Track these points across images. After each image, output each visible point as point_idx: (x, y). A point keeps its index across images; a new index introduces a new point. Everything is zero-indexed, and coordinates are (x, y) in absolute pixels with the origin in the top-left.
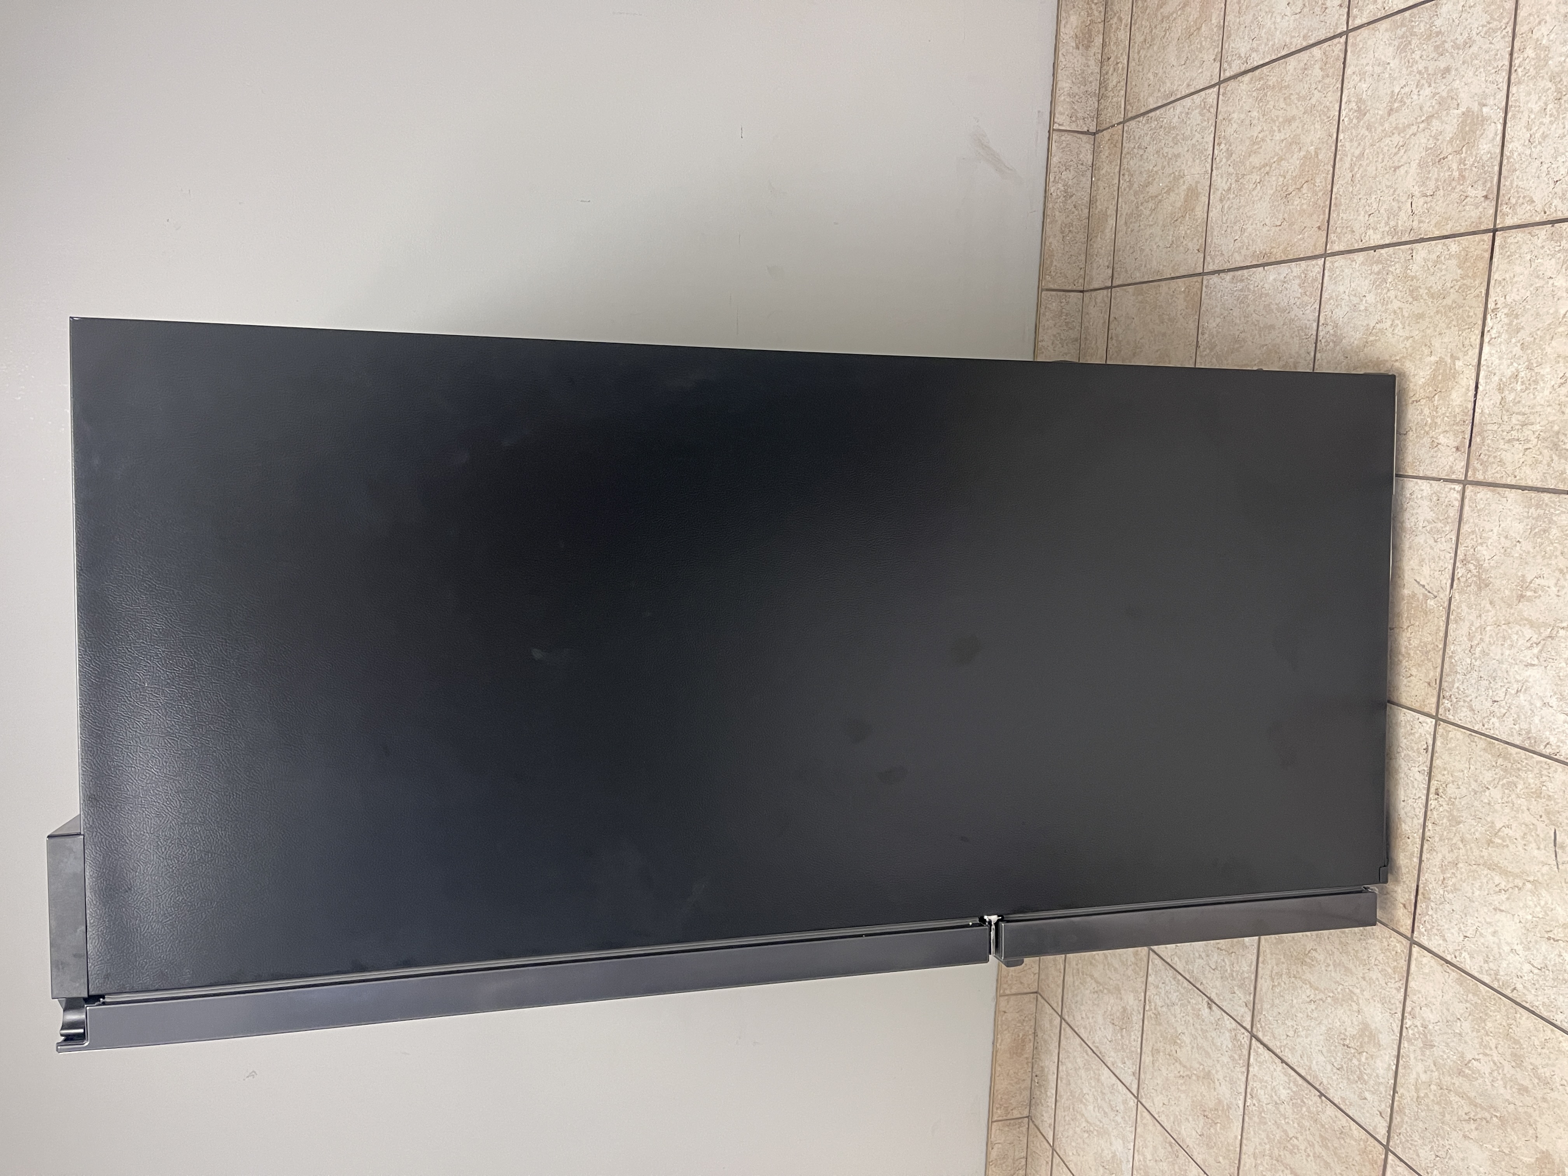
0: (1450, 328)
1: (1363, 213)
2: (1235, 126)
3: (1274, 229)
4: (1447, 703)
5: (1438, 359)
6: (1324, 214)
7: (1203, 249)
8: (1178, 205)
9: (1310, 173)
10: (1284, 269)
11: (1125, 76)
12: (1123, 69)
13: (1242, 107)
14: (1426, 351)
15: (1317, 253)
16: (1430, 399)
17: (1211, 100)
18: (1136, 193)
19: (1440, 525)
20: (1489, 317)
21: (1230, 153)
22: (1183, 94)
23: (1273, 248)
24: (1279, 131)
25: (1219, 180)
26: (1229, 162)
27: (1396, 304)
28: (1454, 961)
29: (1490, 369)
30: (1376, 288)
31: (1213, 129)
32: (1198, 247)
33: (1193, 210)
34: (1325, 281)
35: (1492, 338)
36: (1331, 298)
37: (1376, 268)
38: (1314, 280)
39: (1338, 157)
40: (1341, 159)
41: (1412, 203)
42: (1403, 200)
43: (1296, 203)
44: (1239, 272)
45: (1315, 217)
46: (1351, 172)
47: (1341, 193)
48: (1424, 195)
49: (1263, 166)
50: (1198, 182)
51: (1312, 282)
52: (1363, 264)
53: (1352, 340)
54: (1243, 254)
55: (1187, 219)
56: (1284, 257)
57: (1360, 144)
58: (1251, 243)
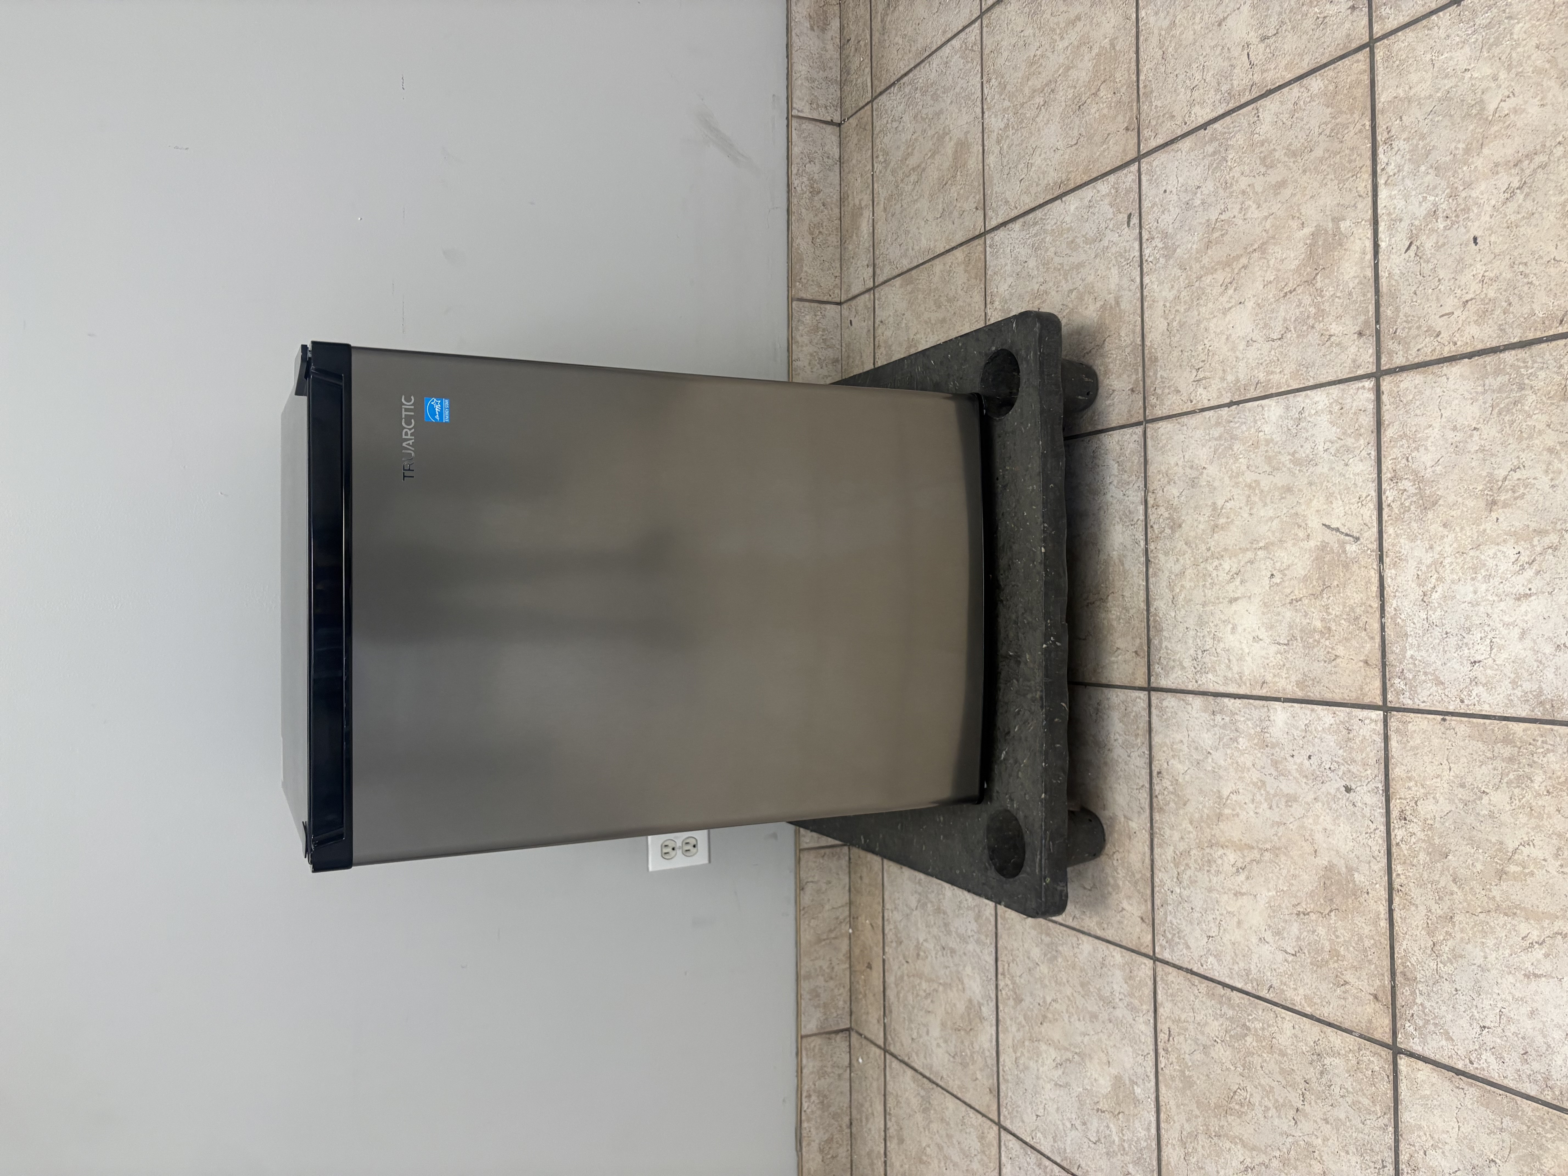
0: (1326, 184)
1: (1183, 90)
2: (1005, 54)
3: (1068, 151)
4: (1398, 683)
5: (1313, 229)
6: (1131, 110)
7: (981, 205)
8: (946, 165)
9: (1108, 70)
10: (1087, 193)
11: (869, 52)
12: (865, 45)
13: (1012, 30)
14: (1294, 224)
15: (1128, 159)
16: (1310, 282)
17: (973, 38)
18: (893, 172)
19: (1350, 441)
20: (1380, 150)
21: (1003, 86)
22: (939, 43)
23: (1070, 172)
24: (1062, 38)
25: (993, 120)
26: (1003, 97)
27: (1244, 183)
28: (1470, 1069)
29: (1394, 216)
30: (1213, 173)
31: (979, 68)
32: (975, 205)
33: (964, 166)
34: (1143, 188)
35: (1389, 177)
36: (1154, 205)
37: (1210, 149)
38: (1128, 191)
39: (1141, 39)
40: (1146, 40)
41: (1248, 54)
42: (1236, 55)
43: (1093, 111)
44: (1031, 216)
45: (1120, 118)
46: (1160, 48)
47: (1150, 78)
48: (1264, 38)
49: (1047, 85)
50: (968, 132)
51: (1126, 194)
52: (1192, 150)
53: (1189, 246)
54: (1033, 192)
55: (958, 177)
56: (1086, 179)
57: (1168, 12)
58: (1042, 176)
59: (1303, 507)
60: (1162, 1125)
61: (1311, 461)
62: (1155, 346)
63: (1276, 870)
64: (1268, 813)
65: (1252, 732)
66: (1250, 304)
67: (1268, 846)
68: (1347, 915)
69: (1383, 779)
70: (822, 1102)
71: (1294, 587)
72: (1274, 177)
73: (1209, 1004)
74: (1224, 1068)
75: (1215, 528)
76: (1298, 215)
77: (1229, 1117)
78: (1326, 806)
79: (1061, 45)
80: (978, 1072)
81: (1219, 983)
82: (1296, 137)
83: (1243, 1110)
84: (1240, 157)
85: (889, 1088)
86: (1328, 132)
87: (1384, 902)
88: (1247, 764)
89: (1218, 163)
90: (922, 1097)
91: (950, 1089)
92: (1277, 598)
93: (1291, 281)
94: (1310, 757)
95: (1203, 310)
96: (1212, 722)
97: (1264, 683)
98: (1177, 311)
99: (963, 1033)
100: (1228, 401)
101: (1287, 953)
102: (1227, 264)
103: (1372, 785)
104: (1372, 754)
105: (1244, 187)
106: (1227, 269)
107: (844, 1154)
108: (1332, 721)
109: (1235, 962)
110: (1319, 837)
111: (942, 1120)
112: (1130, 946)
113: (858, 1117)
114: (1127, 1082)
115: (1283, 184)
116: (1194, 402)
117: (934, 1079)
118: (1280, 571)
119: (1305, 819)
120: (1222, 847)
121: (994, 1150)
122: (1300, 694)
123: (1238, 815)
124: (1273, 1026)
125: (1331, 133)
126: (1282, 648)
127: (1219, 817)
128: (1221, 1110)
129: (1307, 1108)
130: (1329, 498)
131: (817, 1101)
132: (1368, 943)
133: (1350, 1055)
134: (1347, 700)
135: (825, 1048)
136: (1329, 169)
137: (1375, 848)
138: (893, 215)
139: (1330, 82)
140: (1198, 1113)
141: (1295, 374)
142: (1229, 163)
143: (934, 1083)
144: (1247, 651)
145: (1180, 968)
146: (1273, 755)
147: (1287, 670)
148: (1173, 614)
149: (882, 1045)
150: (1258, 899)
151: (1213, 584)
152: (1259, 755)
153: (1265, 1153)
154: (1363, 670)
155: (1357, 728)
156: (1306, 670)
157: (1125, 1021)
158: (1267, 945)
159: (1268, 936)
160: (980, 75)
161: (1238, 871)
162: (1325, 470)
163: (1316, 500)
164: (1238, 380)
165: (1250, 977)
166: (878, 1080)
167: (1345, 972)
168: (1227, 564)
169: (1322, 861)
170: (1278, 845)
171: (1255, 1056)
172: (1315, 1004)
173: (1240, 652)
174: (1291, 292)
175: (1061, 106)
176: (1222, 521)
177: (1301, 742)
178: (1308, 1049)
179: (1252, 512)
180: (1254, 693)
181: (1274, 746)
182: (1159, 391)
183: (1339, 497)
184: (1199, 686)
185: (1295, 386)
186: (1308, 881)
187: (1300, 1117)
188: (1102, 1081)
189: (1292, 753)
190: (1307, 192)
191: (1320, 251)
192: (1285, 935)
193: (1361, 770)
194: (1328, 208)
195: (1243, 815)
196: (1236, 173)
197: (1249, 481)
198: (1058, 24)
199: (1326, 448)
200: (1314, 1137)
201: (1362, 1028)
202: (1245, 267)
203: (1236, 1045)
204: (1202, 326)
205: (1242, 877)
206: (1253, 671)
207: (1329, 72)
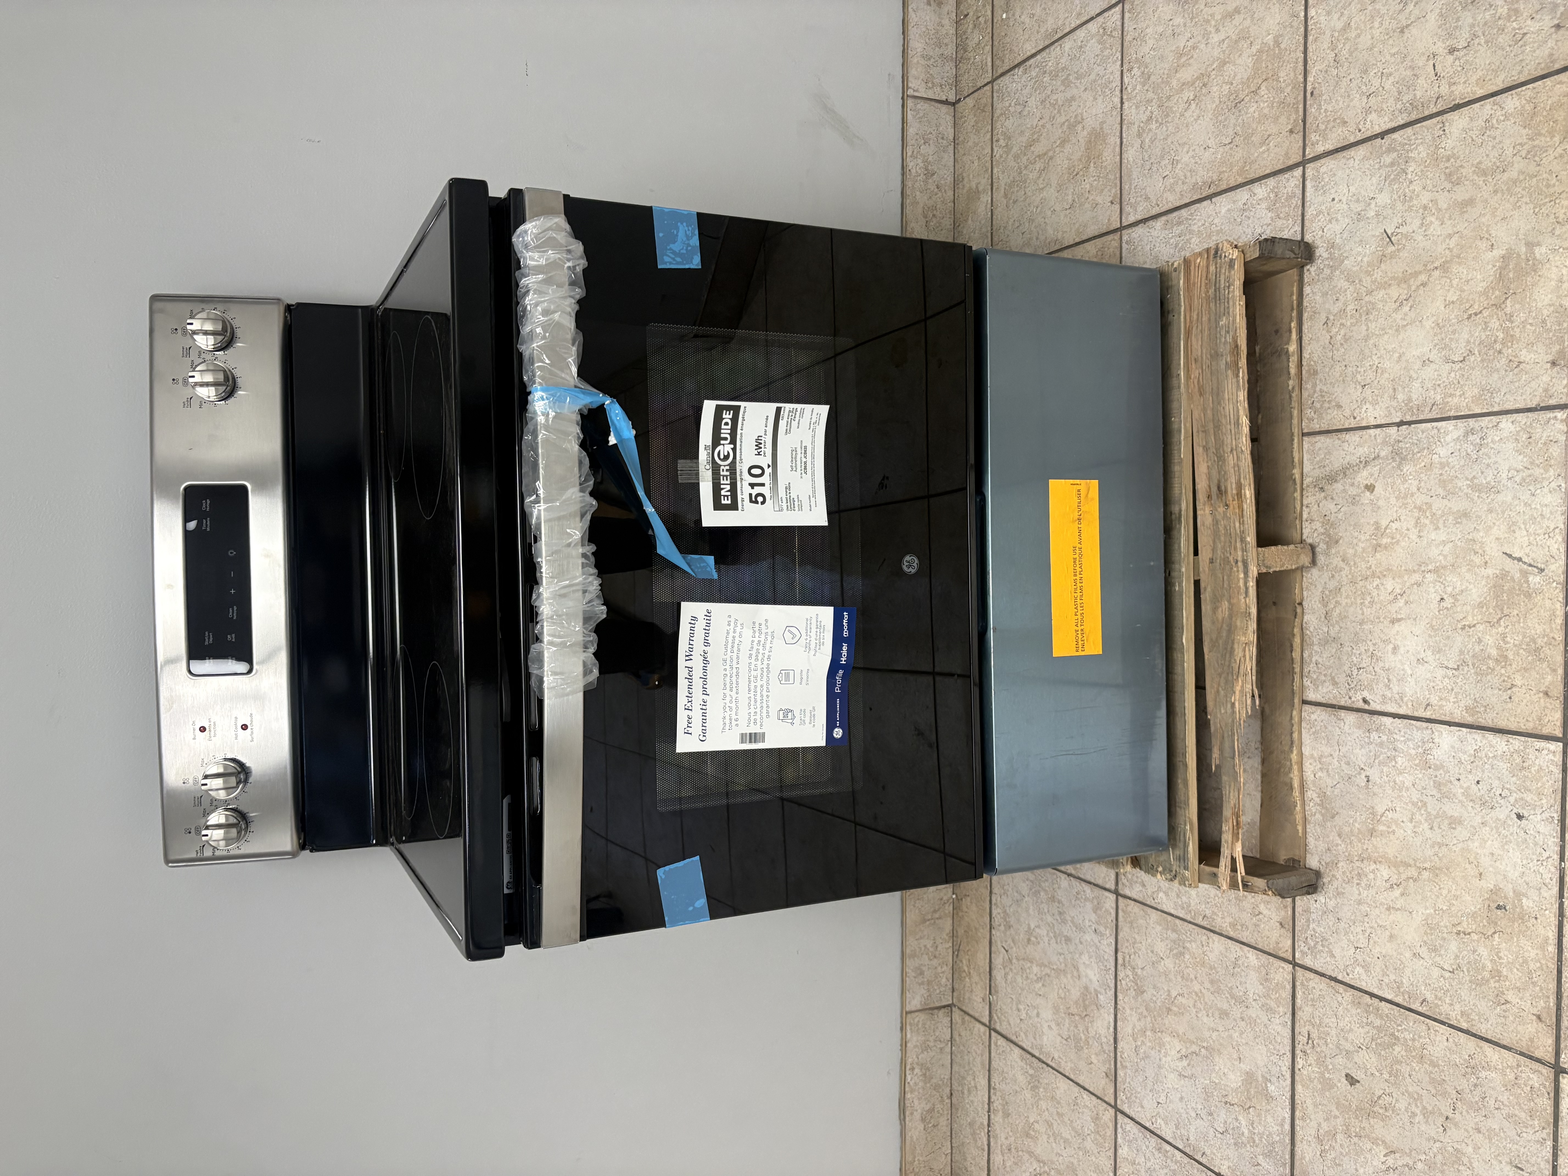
0: (1519, 207)
1: (1358, 96)
2: (1150, 43)
3: (1221, 149)
5: (1504, 252)
6: (1297, 111)
7: (1118, 200)
8: (1078, 155)
9: (1270, 67)
10: (1242, 195)
13: (1159, 18)
14: (1483, 245)
15: (1291, 163)
16: (1499, 306)
17: (1113, 23)
18: (1016, 158)
19: (1538, 471)
21: (1148, 76)
22: (1073, 26)
23: (1221, 173)
24: (1217, 31)
25: (1134, 112)
26: (1147, 88)
27: (1425, 197)
30: (1390, 185)
32: (1111, 199)
33: (1099, 156)
34: (1307, 194)
36: (1319, 212)
37: (1388, 159)
38: (1289, 197)
39: (1310, 38)
40: (1316, 40)
41: (1434, 65)
42: (1421, 64)
43: (1251, 110)
44: (1175, 214)
45: (1283, 119)
46: (1332, 50)
47: (1320, 81)
48: (1452, 51)
49: (1198, 78)
50: (1104, 122)
51: (1287, 200)
52: (1365, 158)
53: (1360, 259)
54: (1178, 189)
55: (1092, 169)
56: (1240, 180)
57: (1342, 14)
58: (1189, 174)
59: (1481, 534)
60: (1297, 1122)
61: (1493, 489)
62: (1315, 359)
63: (1435, 890)
64: (1428, 833)
65: (1413, 752)
66: (1428, 324)
67: (1427, 865)
68: (1512, 938)
69: (1559, 809)
70: (925, 1074)
71: (1468, 612)
72: (1461, 194)
73: (1354, 1012)
74: (1369, 1073)
75: (1377, 548)
76: (1487, 236)
77: (1371, 1120)
78: (1494, 831)
79: (1215, 38)
80: (1093, 1056)
81: (1366, 992)
82: (1487, 156)
83: (1387, 1114)
84: (1422, 171)
85: (994, 1064)
86: (1524, 153)
87: (1553, 928)
88: (1407, 784)
89: (1397, 175)
90: (1031, 1075)
91: (1061, 1070)
92: (1447, 622)
93: (1477, 304)
94: (1478, 782)
95: (1372, 326)
96: (1366, 739)
97: (1428, 705)
98: (1342, 324)
99: (1077, 1018)
100: (1398, 420)
101: (1444, 970)
102: (1404, 280)
103: (1546, 815)
104: (1548, 785)
105: (1425, 202)
106: (1404, 286)
107: (945, 1123)
108: (1505, 749)
109: (1385, 974)
110: (1485, 861)
111: (1053, 1098)
112: (1266, 949)
113: (960, 1089)
114: (1260, 1079)
115: (1471, 202)
116: (1358, 418)
117: (1044, 1060)
118: (1452, 596)
119: (1469, 842)
120: (1375, 863)
121: (1110, 1132)
122: (1469, 720)
123: (1394, 832)
124: (1425, 1038)
125: (1527, 154)
126: (1450, 673)
127: (1372, 832)
128: (1363, 1112)
129: (1458, 1117)
130: (1512, 527)
131: (920, 1073)
132: (1532, 966)
133: (1508, 1070)
134: (1523, 728)
135: (928, 1023)
136: (1524, 192)
137: (1547, 876)
138: (1015, 202)
139: (1529, 102)
140: (1337, 1113)
141: (1476, 399)
142: (1409, 176)
143: (1043, 1062)
144: (1409, 672)
145: (1323, 975)
146: (1436, 776)
147: (1456, 694)
148: (1326, 630)
149: (988, 1024)
150: (1414, 916)
151: (1372, 603)
152: (1420, 776)
153: (1410, 1155)
154: (1542, 700)
155: (1533, 758)
156: (1477, 696)
157: (1258, 1021)
158: (1422, 961)
159: (1424, 952)
160: (1119, 63)
161: (1392, 887)
162: (1509, 499)
163: (1496, 528)
164: (1410, 400)
165: (1402, 990)
166: (982, 1056)
167: (1506, 992)
168: (1390, 584)
169: (1488, 883)
170: (1438, 865)
171: (1403, 1064)
172: (1472, 1020)
173: (1402, 672)
174: (1476, 314)
175: (1214, 102)
176: (1385, 541)
177: (1469, 767)
178: (1462, 1062)
179: (1422, 534)
180: (1416, 714)
181: (1437, 768)
182: (1318, 405)
183: (1523, 526)
184: (1353, 702)
185: (1478, 411)
186: (1471, 903)
187: (1448, 1124)
188: (1232, 1076)
189: (1457, 776)
190: (1498, 213)
191: (1511, 275)
192: (1442, 952)
193: (1536, 799)
194: (1522, 231)
195: (1400, 833)
196: (1416, 187)
197: (1418, 503)
198: (1212, 15)
199: (1510, 476)
200: (1464, 1144)
201: (1523, 1046)
202: (1424, 285)
203: (1383, 1053)
204: (1372, 342)
205: (1397, 892)
206: (1416, 693)
207: (1527, 91)
